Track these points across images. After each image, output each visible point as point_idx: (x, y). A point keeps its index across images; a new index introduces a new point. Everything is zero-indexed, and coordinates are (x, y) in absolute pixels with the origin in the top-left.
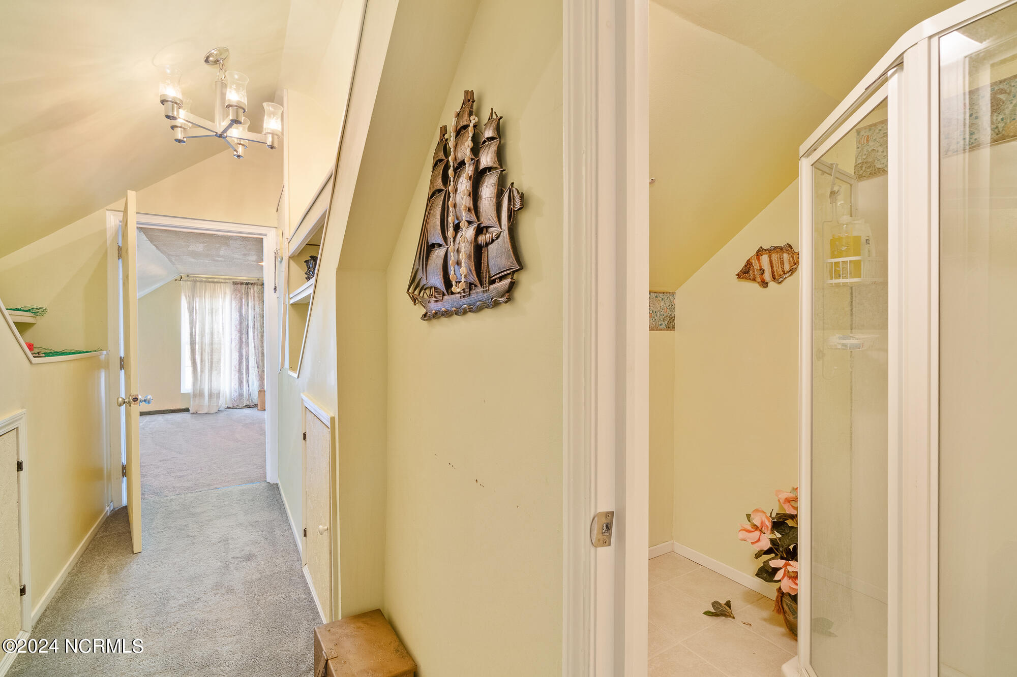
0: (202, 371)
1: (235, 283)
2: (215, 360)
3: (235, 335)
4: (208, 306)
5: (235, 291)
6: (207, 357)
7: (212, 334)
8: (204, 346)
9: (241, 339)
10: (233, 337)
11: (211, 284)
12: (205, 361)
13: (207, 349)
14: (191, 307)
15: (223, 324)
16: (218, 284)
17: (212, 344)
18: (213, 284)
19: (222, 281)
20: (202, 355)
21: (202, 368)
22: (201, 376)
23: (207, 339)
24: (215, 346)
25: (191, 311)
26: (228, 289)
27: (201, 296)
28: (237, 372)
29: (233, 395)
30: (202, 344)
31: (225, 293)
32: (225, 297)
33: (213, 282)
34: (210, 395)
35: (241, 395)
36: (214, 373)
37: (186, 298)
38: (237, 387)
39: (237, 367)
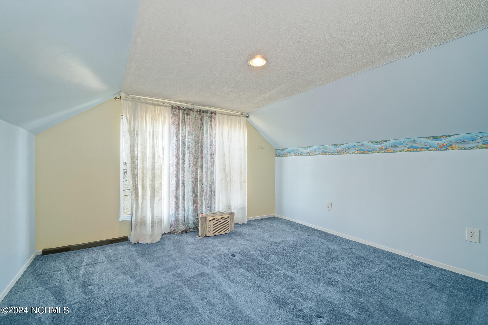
0: (143, 198)
1: (174, 107)
2: (157, 186)
3: (174, 160)
4: (149, 129)
5: (173, 115)
6: (148, 183)
7: (153, 158)
8: (145, 170)
9: (178, 163)
10: (171, 162)
11: (152, 106)
12: (147, 187)
13: (149, 174)
14: (132, 129)
15: (163, 148)
16: (159, 107)
17: (153, 169)
18: (154, 107)
19: (162, 104)
20: (143, 180)
21: (143, 195)
22: (142, 203)
23: (148, 165)
24: (157, 171)
25: (133, 134)
26: (167, 113)
27: (142, 118)
28: (174, 197)
29: (170, 221)
30: (143, 168)
31: (165, 117)
32: (165, 121)
33: (154, 104)
34: (153, 224)
35: (177, 220)
36: (156, 199)
37: (127, 119)
38: (174, 212)
39: (175, 192)
